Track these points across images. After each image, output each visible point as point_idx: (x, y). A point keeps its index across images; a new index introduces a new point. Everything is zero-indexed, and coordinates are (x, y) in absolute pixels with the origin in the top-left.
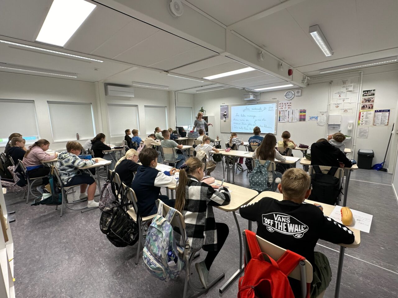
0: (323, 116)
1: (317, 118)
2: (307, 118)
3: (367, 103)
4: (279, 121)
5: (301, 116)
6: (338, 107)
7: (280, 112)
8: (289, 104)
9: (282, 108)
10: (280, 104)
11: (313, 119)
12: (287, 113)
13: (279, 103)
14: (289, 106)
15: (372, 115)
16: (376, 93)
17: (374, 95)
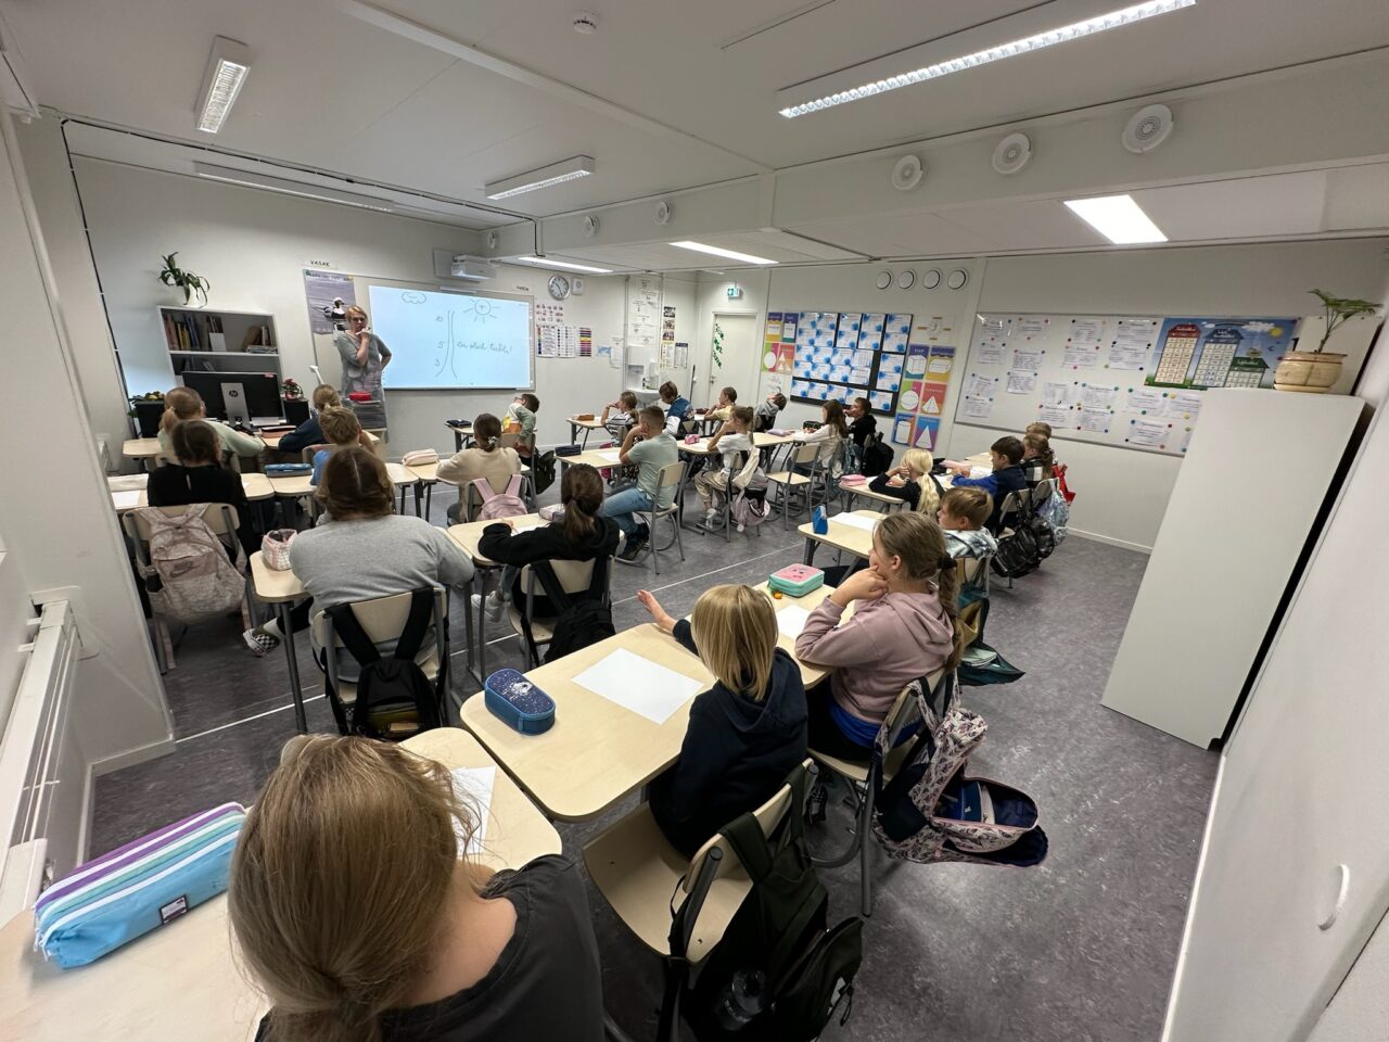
0: (618, 347)
1: (608, 350)
2: (594, 350)
3: (669, 330)
4: (540, 353)
5: (583, 343)
6: (636, 331)
7: (539, 329)
8: (558, 311)
9: (544, 320)
10: (538, 306)
11: (604, 353)
12: (554, 333)
13: (536, 304)
14: (557, 314)
15: (672, 352)
16: (677, 312)
17: (673, 316)
